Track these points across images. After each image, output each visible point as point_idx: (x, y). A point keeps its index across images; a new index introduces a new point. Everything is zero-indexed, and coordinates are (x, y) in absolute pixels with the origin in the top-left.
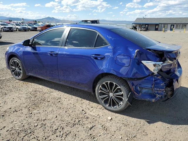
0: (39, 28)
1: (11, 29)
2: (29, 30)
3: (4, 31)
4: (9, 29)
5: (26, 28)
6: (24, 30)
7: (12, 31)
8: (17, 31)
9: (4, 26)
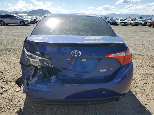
0: (149, 23)
1: (126, 24)
2: (141, 24)
3: (120, 25)
4: (124, 24)
5: (138, 23)
6: (135, 24)
7: (126, 25)
8: (130, 25)
9: (121, 21)
